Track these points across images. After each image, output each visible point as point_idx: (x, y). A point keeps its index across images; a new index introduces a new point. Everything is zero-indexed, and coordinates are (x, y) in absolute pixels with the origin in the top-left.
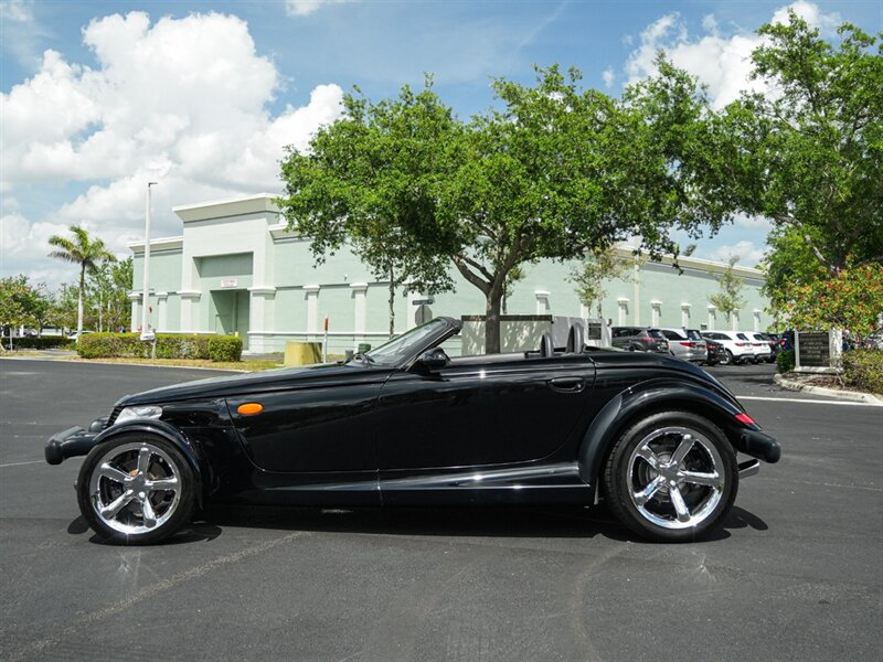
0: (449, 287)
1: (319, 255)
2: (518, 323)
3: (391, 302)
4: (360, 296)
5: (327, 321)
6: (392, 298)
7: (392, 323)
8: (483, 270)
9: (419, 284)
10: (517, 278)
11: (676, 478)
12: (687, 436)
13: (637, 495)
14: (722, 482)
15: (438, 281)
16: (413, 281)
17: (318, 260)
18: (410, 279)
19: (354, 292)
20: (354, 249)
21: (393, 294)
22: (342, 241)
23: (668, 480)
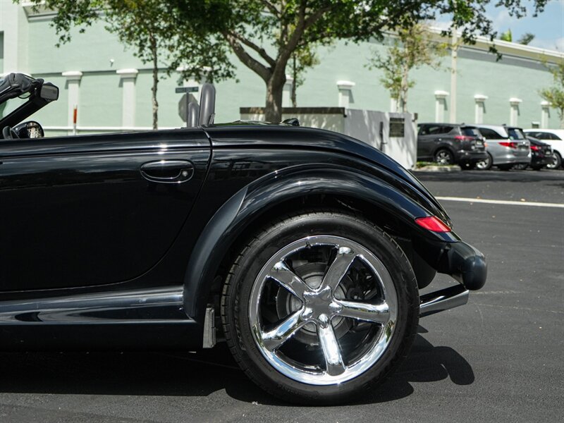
0: (229, 75)
1: (63, 32)
2: (305, 116)
3: (155, 90)
4: (128, 85)
5: (75, 111)
6: (155, 86)
7: (156, 115)
8: (262, 53)
9: (194, 70)
10: (309, 64)
11: (328, 311)
12: (344, 250)
13: (265, 336)
14: (393, 318)
15: (216, 67)
16: (187, 67)
17: (62, 38)
18: (184, 65)
19: (122, 80)
20: (109, 25)
21: (156, 81)
22: (94, 15)
23: (316, 313)
